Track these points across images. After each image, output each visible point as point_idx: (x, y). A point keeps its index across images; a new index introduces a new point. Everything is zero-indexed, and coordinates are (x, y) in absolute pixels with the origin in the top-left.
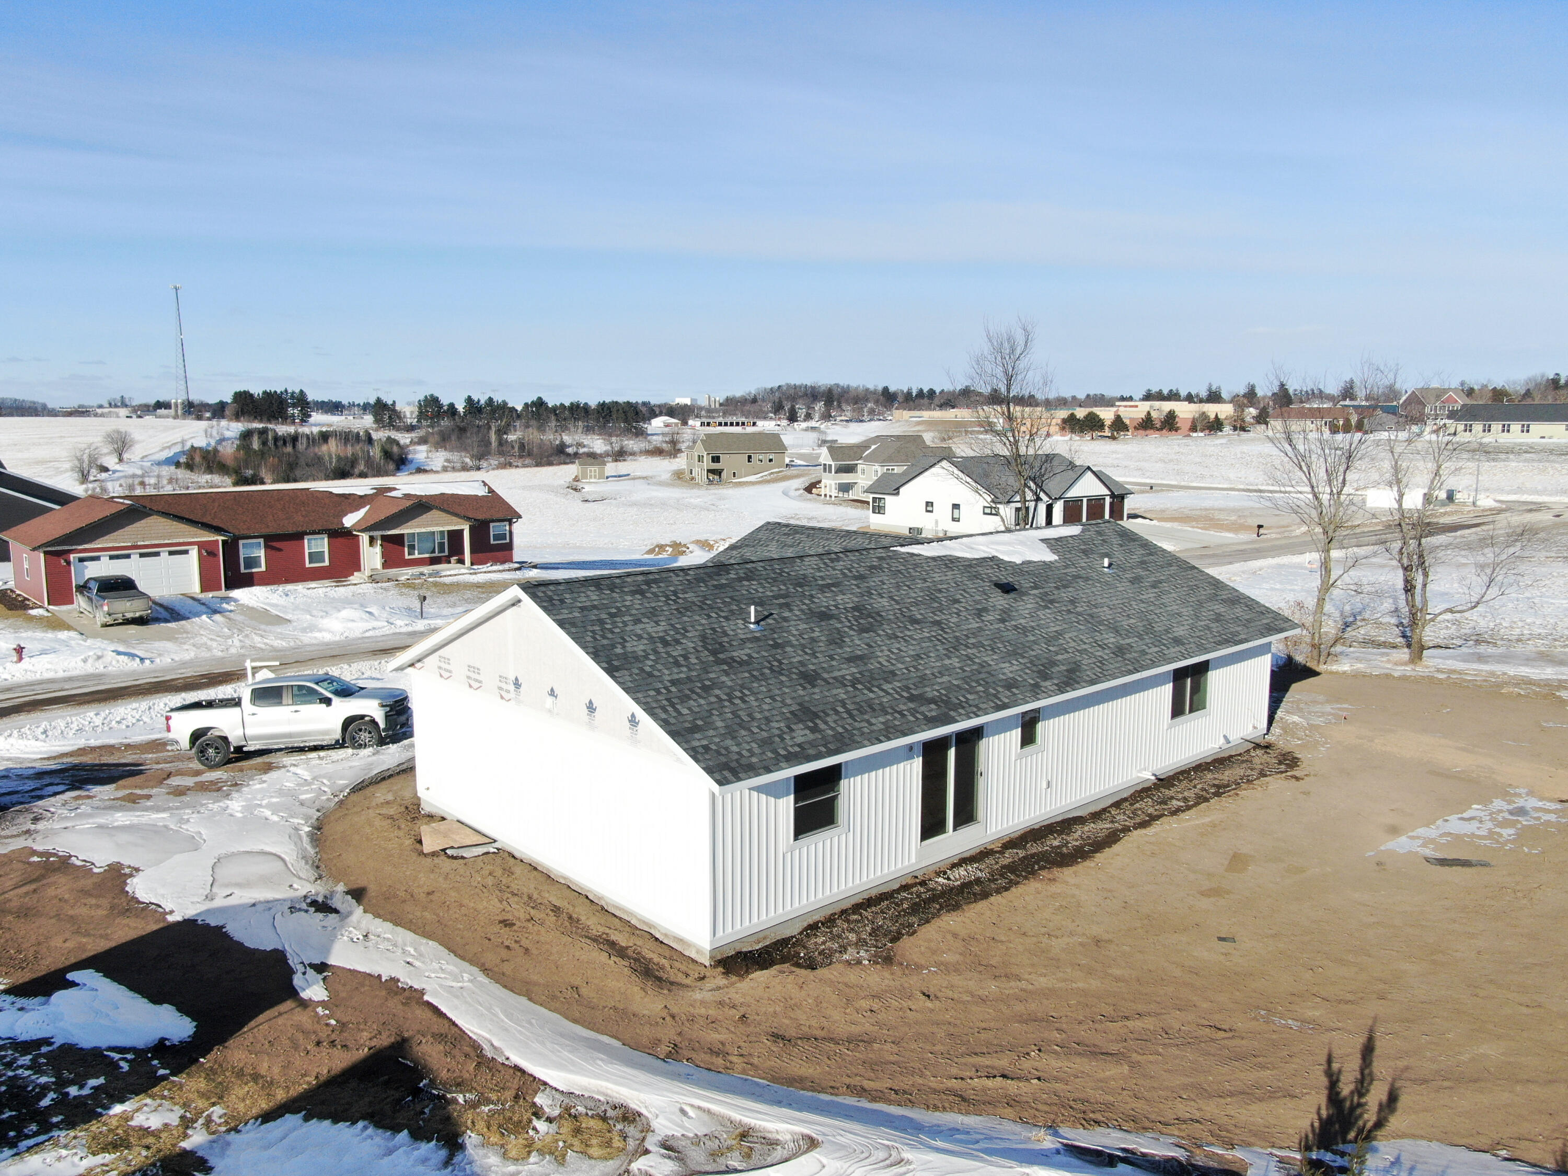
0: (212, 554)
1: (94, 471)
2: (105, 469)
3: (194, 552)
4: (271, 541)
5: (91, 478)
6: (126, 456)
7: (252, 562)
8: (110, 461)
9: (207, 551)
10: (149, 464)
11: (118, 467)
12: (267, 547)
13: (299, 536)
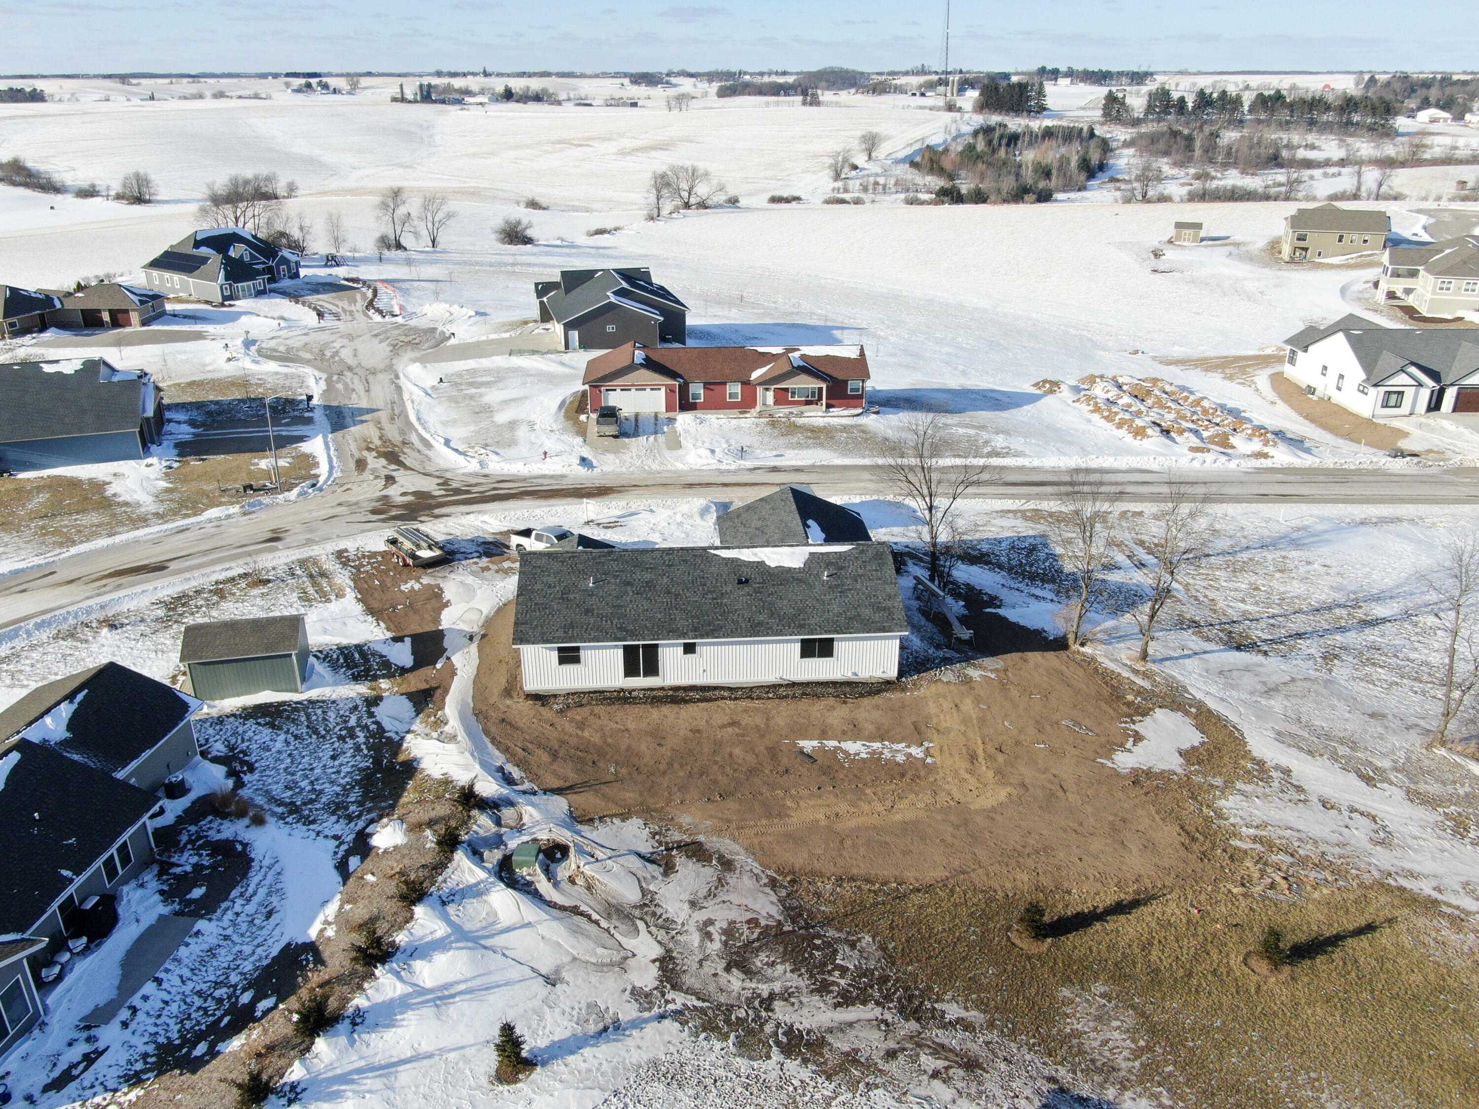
0: (673, 391)
1: (846, 169)
2: (855, 167)
3: (663, 389)
4: (707, 385)
5: (843, 176)
6: (873, 154)
7: (696, 396)
8: (860, 160)
9: (670, 390)
10: (890, 162)
11: (866, 165)
12: (705, 388)
13: (725, 384)
